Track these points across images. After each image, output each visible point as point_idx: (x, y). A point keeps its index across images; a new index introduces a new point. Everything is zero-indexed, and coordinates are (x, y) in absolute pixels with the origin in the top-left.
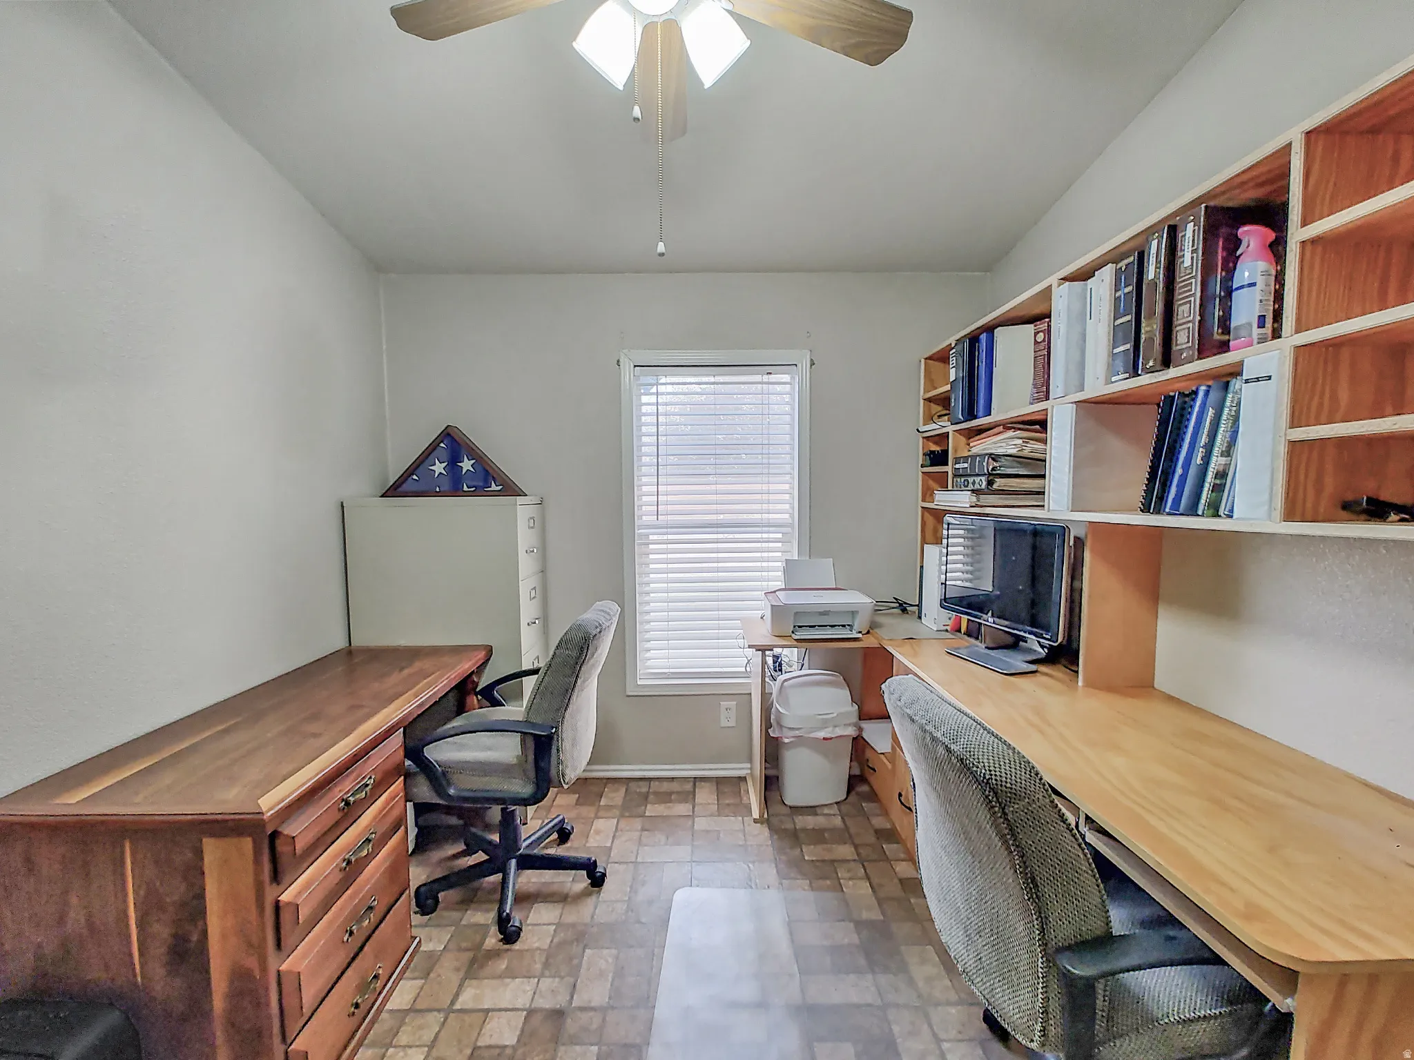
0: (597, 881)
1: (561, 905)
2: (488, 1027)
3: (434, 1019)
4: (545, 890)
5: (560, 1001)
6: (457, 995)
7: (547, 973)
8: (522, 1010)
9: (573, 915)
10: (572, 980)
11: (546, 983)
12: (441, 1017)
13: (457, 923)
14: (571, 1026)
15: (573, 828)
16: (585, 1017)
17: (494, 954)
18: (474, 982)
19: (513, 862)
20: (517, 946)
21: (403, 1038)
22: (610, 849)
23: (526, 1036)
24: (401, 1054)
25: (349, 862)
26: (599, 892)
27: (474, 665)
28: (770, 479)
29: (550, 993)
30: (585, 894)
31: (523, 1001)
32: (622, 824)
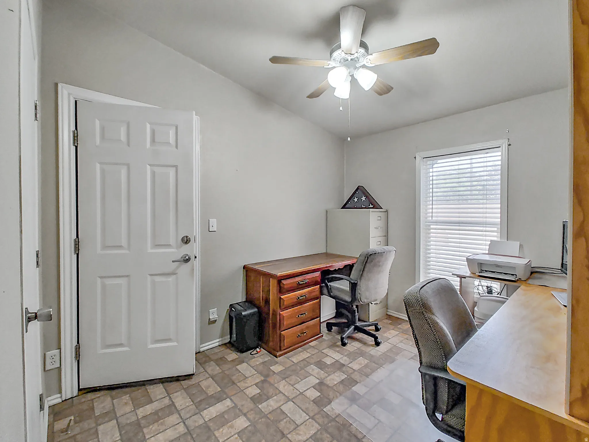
0: (377, 344)
1: (363, 345)
2: (326, 358)
3: (316, 351)
4: (361, 339)
5: (346, 363)
6: (323, 349)
7: (347, 356)
8: (336, 360)
9: (364, 348)
10: (352, 361)
11: (345, 358)
12: (318, 351)
13: (334, 336)
14: (344, 369)
15: (381, 329)
16: (348, 369)
17: (338, 346)
18: (329, 349)
19: (353, 327)
20: (344, 347)
21: (308, 351)
22: (390, 339)
23: (332, 364)
24: (306, 353)
25: (299, 298)
26: (376, 347)
27: (351, 262)
28: (487, 202)
29: (344, 360)
30: (372, 345)
31: (337, 358)
32: (399, 335)
